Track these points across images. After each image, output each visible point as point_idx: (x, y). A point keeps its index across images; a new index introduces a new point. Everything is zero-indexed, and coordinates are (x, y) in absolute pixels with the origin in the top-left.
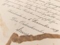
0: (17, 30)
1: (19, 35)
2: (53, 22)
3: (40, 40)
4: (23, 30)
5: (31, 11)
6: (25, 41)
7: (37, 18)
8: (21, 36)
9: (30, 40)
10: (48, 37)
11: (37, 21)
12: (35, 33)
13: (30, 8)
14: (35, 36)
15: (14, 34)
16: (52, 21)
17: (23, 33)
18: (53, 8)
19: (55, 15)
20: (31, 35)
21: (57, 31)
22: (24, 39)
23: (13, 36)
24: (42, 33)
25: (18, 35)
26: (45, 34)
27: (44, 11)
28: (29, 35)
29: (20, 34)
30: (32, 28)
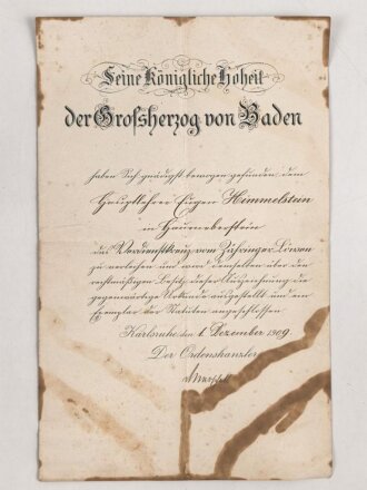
0: (187, 379)
1: (200, 391)
2: (267, 309)
3: (256, 376)
4: (201, 372)
5: (192, 303)
6: (222, 398)
7: (218, 318)
8: (207, 391)
9: (233, 390)
10: (271, 361)
11: (224, 329)
12: (235, 367)
13: (182, 295)
14: (240, 374)
15: (184, 393)
16: (260, 308)
17: (204, 380)
18: (248, 264)
19: (262, 286)
20: (229, 377)
21: (285, 333)
22: (218, 395)
23: (183, 399)
24: (252, 359)
25: (195, 393)
26: (261, 356)
27: (228, 287)
28: (223, 377)
29: (200, 388)
30: (221, 355)
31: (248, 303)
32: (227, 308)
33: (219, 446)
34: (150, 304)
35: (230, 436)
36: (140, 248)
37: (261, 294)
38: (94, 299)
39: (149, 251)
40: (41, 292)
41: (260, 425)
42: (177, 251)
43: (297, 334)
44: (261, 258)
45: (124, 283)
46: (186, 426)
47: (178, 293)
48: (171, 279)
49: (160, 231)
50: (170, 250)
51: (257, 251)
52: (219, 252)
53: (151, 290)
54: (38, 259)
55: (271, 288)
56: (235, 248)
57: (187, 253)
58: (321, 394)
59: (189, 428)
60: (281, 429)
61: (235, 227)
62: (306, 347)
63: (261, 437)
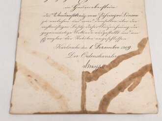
0: (85, 67)
1: (91, 72)
2: (120, 38)
3: (117, 66)
4: (91, 63)
5: (86, 35)
6: (101, 75)
7: (98, 42)
8: (93, 72)
9: (106, 72)
10: (123, 59)
11: (101, 46)
12: (107, 62)
13: (82, 32)
14: (109, 65)
15: (83, 72)
16: (117, 38)
17: (93, 67)
19: (117, 29)
20: (104, 66)
21: (129, 48)
22: (99, 74)
23: (83, 75)
24: (114, 58)
25: (89, 73)
26: (119, 57)
27: (102, 29)
28: (101, 66)
29: (91, 70)
30: (100, 56)
31: (112, 36)
32: (102, 38)
33: (101, 97)
34: (68, 36)
35: (106, 93)
36: (64, 14)
37: (117, 32)
38: (43, 34)
39: (67, 16)
40: (19, 31)
41: (120, 88)
42: (80, 16)
43: (135, 48)
44: (116, 19)
45: (56, 28)
46: (84, 88)
47: (80, 31)
48: (77, 26)
49: (73, 8)
50: (77, 15)
51: (115, 16)
52: (98, 16)
53: (68, 30)
54: (20, 18)
55: (121, 30)
56: (105, 15)
57: (84, 17)
58: (148, 74)
59: (86, 88)
60: (130, 90)
61: (105, 7)
62: (139, 54)
63: (121, 93)
